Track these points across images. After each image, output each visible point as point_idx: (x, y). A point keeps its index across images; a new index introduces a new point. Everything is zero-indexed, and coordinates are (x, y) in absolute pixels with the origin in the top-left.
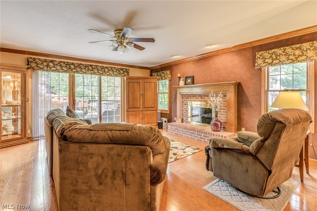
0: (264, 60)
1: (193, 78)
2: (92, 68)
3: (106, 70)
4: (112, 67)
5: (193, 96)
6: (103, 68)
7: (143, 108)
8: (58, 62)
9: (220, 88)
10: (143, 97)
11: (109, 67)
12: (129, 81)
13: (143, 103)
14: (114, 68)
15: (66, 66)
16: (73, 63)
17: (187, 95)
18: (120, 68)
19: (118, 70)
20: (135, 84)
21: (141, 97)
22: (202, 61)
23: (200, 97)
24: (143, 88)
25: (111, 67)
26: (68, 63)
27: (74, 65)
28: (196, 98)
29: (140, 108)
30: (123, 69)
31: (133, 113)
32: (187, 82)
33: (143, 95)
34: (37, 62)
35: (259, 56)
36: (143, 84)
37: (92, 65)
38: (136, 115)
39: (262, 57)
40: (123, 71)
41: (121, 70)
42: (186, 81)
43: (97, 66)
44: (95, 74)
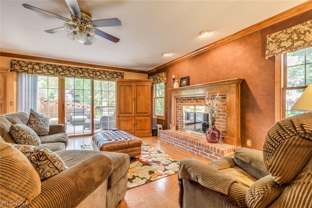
0: (279, 43)
1: (188, 79)
2: (83, 71)
3: (98, 73)
4: (105, 71)
5: (188, 100)
6: (94, 71)
7: (135, 113)
8: (45, 65)
9: (218, 88)
10: (136, 102)
11: (101, 70)
12: (121, 84)
13: (135, 108)
14: (107, 71)
15: (53, 69)
16: (61, 66)
17: (182, 99)
18: (114, 72)
19: (111, 73)
20: (127, 88)
21: (133, 102)
22: (198, 57)
23: (195, 101)
24: (136, 92)
25: (103, 71)
26: (55, 65)
27: (62, 68)
28: (191, 102)
29: (132, 113)
30: (117, 72)
31: (125, 119)
32: (182, 84)
33: (136, 100)
34: (21, 65)
35: (272, 40)
36: (135, 88)
37: (82, 68)
38: (127, 121)
39: (276, 40)
40: (117, 75)
41: (115, 73)
42: (181, 82)
43: (87, 69)
44: (86, 77)
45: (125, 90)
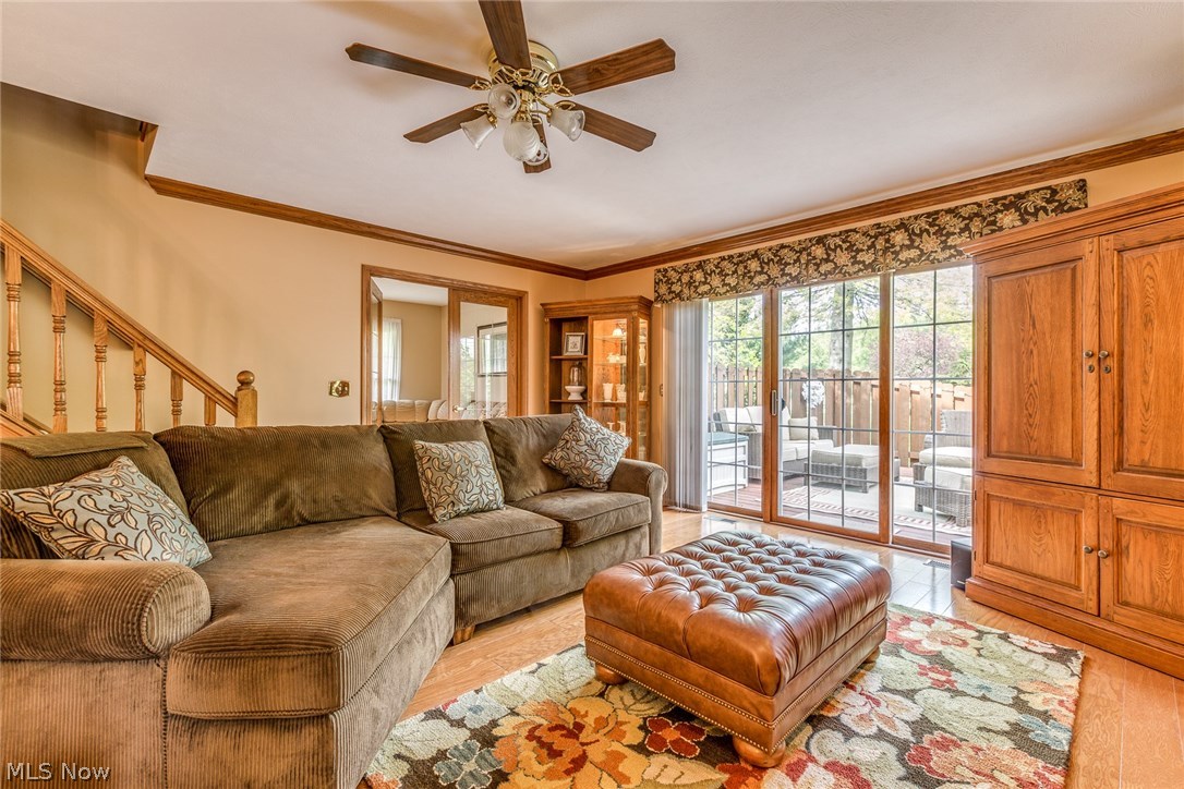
2: (828, 249)
3: (900, 238)
4: (937, 212)
6: (882, 232)
7: (1108, 467)
8: (715, 263)
10: (1111, 381)
11: (916, 218)
12: (994, 267)
13: (1108, 430)
14: (949, 211)
16: (756, 251)
18: (995, 201)
19: (977, 215)
20: (1040, 285)
21: (1090, 380)
24: (1112, 302)
25: (929, 215)
26: (741, 255)
27: (759, 259)
29: (1076, 462)
30: (1020, 197)
31: (1021, 493)
36: (1107, 269)
37: (826, 236)
38: (1039, 513)
41: (1007, 207)
43: (847, 231)
44: (840, 272)
45: (1022, 300)
